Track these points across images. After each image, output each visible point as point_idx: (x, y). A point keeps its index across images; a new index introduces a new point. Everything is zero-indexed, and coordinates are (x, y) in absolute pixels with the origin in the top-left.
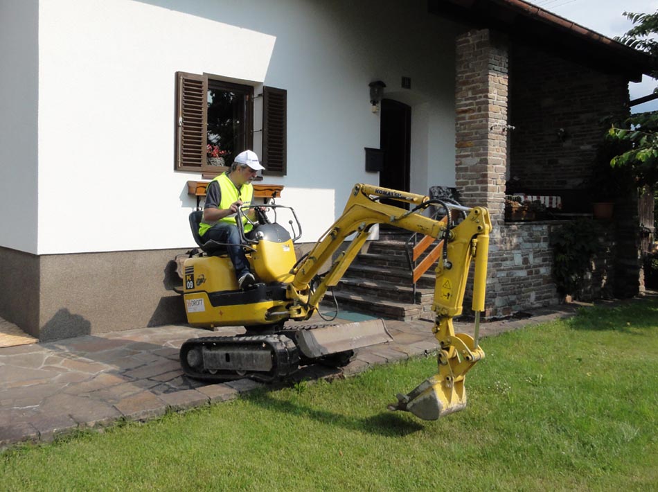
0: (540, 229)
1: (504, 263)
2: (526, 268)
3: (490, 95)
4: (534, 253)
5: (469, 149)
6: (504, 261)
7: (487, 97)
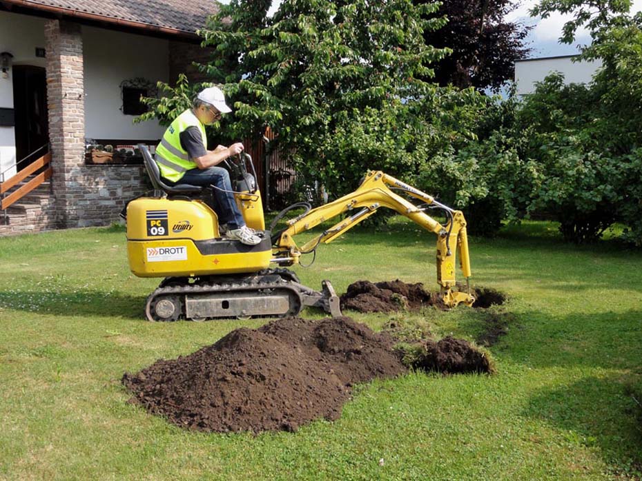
0: (130, 170)
1: (85, 195)
2: (113, 199)
3: (62, 70)
4: (124, 188)
5: (54, 110)
6: (87, 193)
7: (60, 71)
